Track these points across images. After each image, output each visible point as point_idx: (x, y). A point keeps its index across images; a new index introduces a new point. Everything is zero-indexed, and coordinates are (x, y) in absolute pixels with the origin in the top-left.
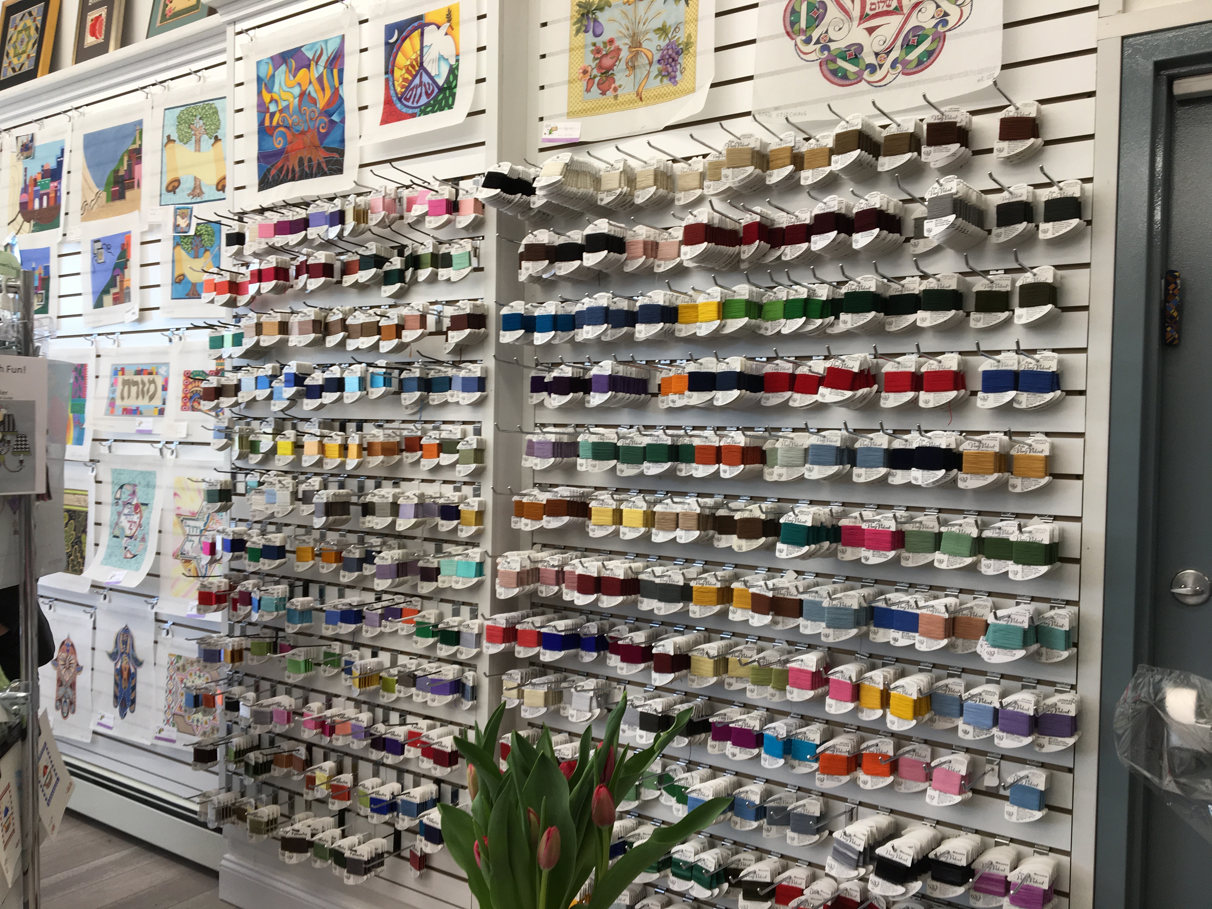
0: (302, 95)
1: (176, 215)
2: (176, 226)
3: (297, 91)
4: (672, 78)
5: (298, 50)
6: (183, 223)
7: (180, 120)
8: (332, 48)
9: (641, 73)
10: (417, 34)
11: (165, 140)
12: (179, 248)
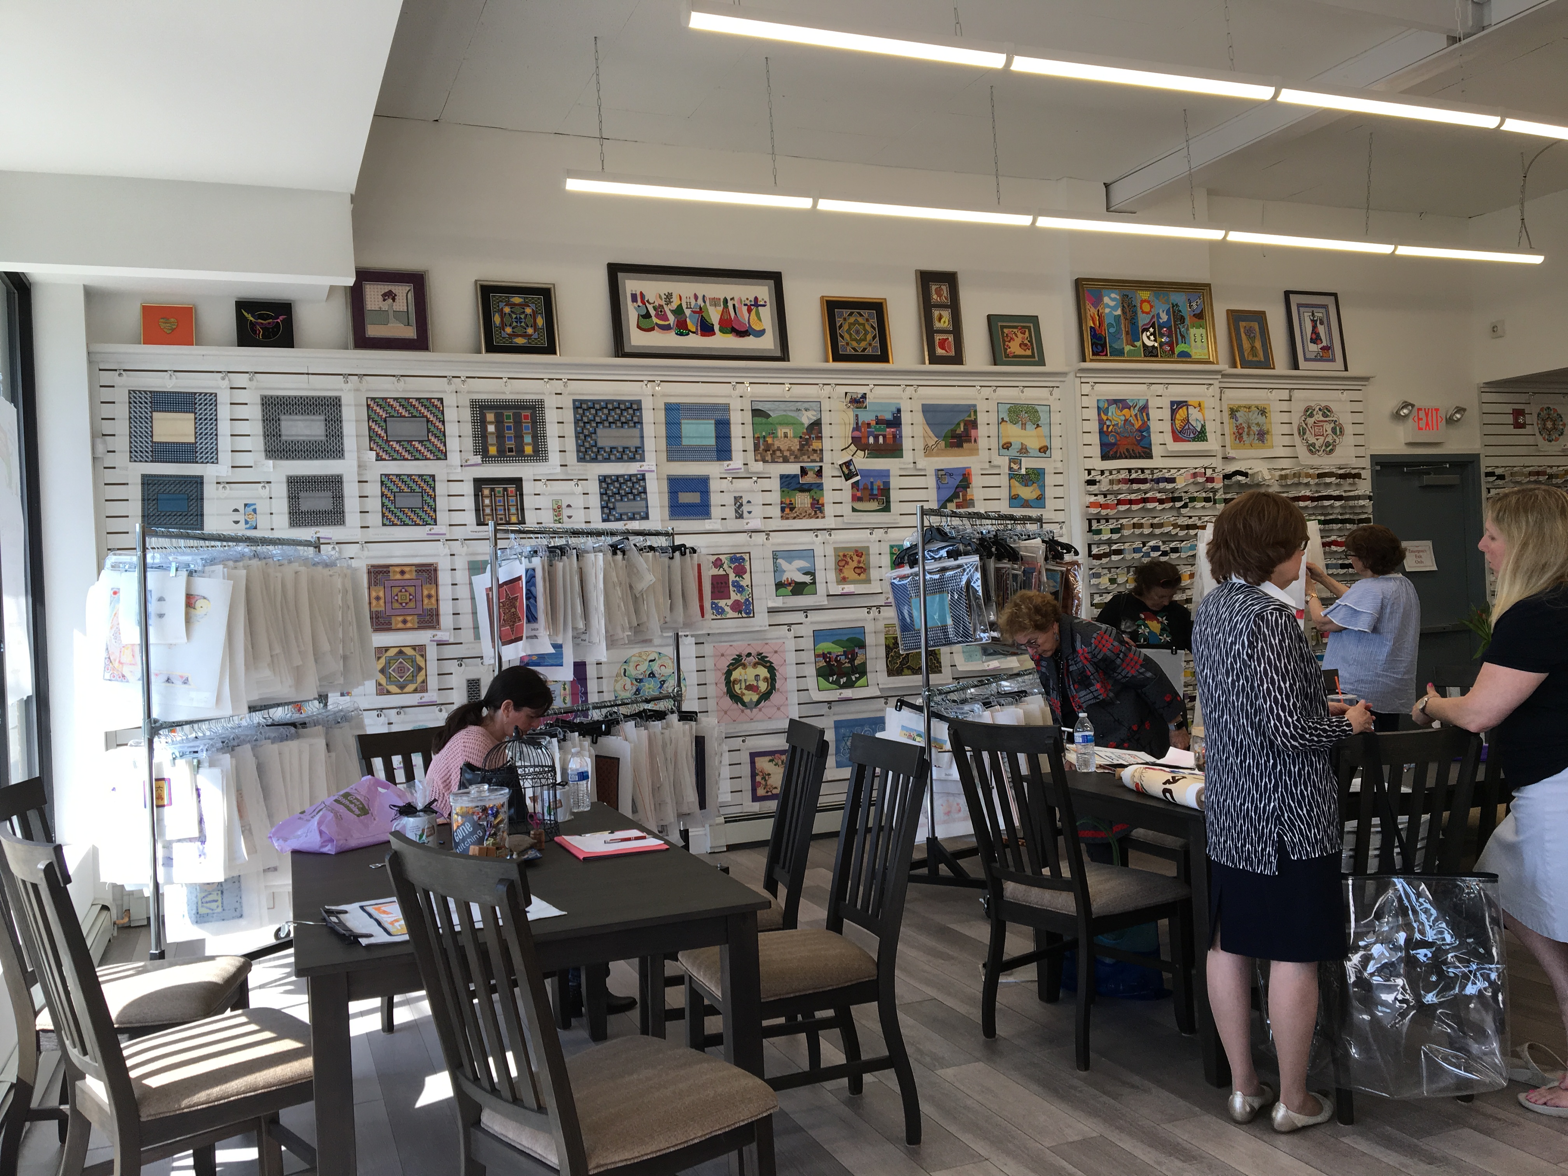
0: (1126, 420)
1: (1010, 462)
2: (1010, 469)
3: (1123, 418)
4: (1263, 442)
5: (1124, 400)
6: (1015, 467)
7: (1010, 411)
8: (1141, 404)
9: (1252, 437)
10: (1185, 408)
11: (1000, 420)
12: (1013, 481)
